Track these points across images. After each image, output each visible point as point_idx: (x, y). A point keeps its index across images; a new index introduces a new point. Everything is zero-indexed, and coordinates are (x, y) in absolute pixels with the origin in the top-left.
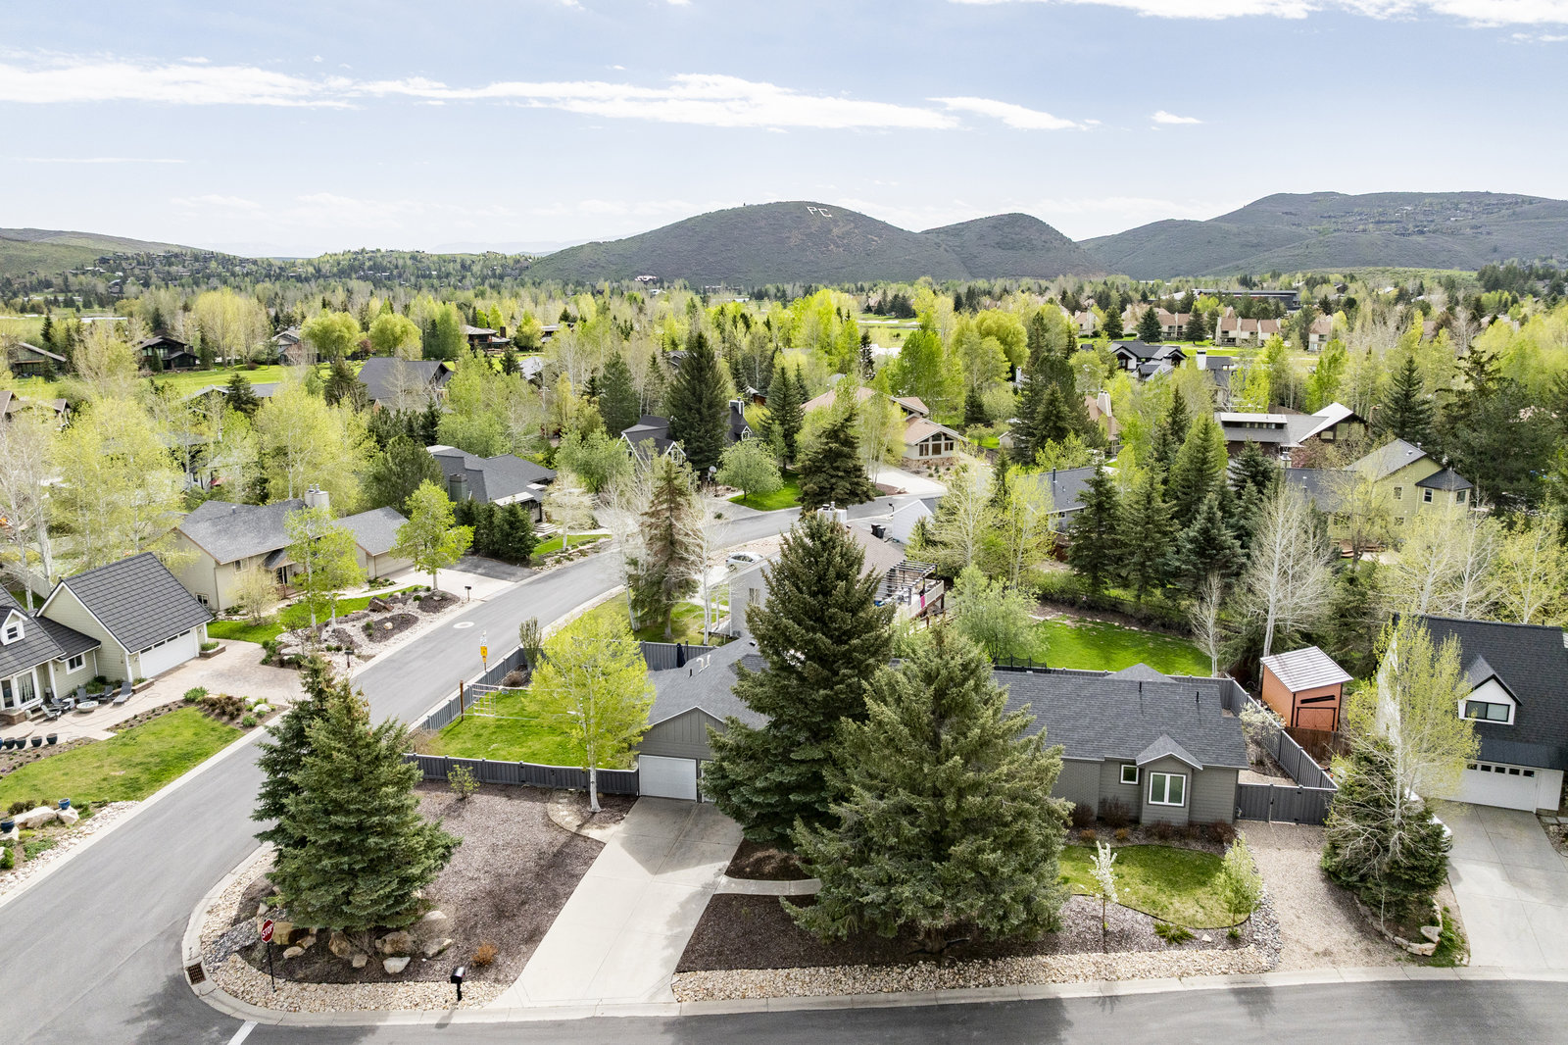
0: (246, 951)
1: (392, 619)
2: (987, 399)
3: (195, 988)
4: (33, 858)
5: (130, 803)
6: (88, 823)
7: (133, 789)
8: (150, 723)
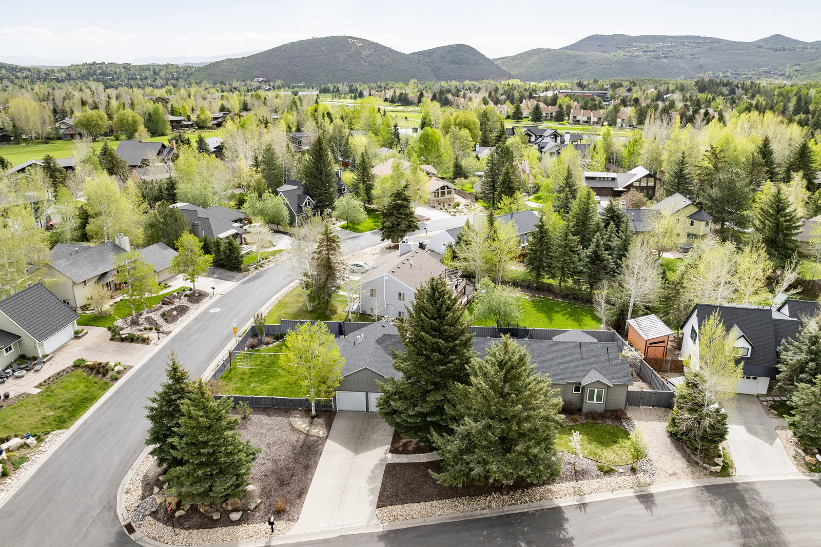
0: (154, 514)
1: (175, 309)
2: (464, 163)
3: (132, 536)
4: (18, 468)
5: (62, 431)
6: (42, 445)
7: (61, 423)
8: (59, 381)
